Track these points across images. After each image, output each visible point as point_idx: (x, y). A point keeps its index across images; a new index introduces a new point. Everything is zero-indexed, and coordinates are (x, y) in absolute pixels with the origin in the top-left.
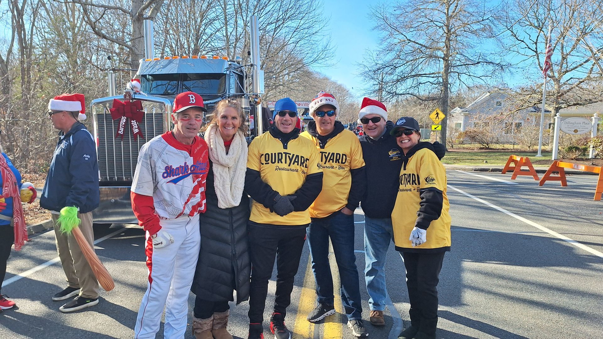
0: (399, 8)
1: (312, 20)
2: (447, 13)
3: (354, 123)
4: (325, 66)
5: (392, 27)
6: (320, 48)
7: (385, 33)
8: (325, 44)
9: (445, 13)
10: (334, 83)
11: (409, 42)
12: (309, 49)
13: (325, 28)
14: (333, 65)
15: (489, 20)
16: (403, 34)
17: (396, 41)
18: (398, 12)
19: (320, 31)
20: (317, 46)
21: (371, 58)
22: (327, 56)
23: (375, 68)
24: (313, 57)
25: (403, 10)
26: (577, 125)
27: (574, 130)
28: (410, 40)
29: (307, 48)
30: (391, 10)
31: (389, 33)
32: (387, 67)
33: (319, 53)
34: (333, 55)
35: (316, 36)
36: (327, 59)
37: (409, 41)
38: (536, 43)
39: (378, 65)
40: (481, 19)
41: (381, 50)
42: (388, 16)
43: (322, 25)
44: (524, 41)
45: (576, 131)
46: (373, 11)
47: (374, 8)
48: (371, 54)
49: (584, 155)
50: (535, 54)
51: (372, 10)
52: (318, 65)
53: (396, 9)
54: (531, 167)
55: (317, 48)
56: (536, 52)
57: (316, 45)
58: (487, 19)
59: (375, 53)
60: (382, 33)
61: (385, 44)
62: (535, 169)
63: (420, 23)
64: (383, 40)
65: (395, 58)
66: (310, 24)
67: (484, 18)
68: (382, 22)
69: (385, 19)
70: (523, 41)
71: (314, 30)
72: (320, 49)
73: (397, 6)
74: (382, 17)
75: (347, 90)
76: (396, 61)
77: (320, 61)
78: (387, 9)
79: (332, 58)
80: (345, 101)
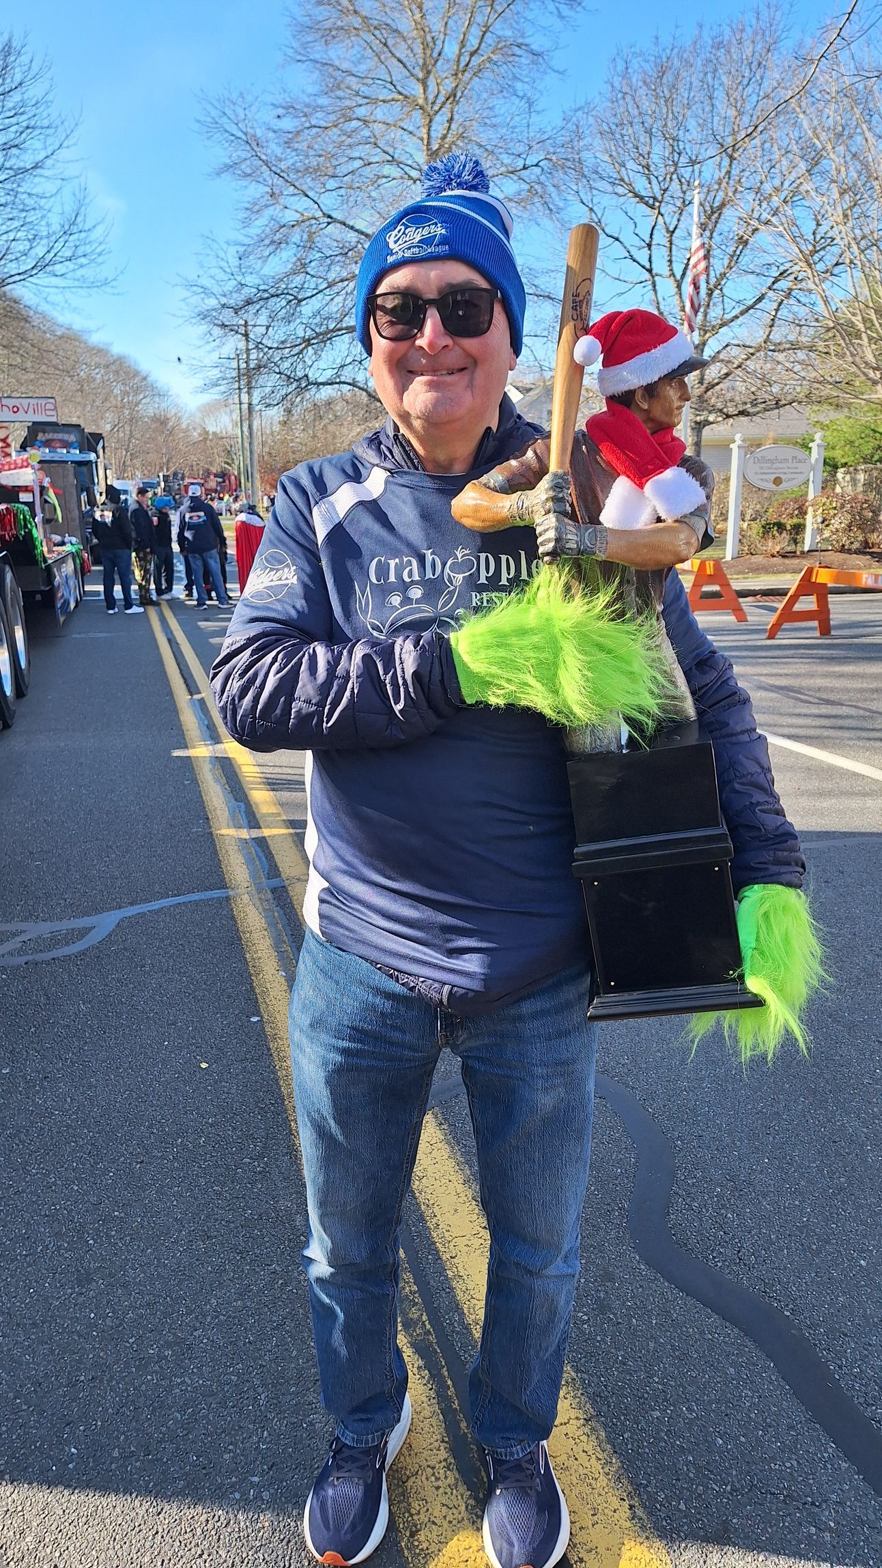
0: (290, 108)
1: (14, 120)
2: (425, 136)
3: (175, 474)
4: (76, 284)
5: (273, 168)
6: (55, 221)
7: (256, 191)
8: (69, 208)
9: (422, 139)
10: (100, 351)
11: (329, 223)
12: (16, 224)
13: (63, 154)
14: (106, 283)
15: (540, 169)
16: (307, 196)
17: (290, 216)
18: (288, 124)
19: (49, 162)
20: (43, 217)
21: (223, 264)
22: (80, 252)
23: (237, 299)
24: (33, 252)
25: (304, 119)
26: (781, 465)
27: (773, 477)
28: (329, 217)
29: (9, 223)
30: (267, 116)
31: (268, 189)
32: (273, 296)
33: (53, 238)
34: (102, 247)
35: (37, 180)
36: (83, 260)
37: (329, 220)
38: (649, 246)
39: (246, 291)
40: (520, 164)
41: (247, 241)
42: (259, 133)
43: (53, 143)
44: (621, 239)
45: (778, 481)
46: (214, 113)
47: (216, 103)
48: (222, 254)
49: (796, 542)
50: (647, 275)
51: (209, 107)
52: (55, 281)
53: (281, 111)
54: (725, 584)
55: (43, 223)
56: (650, 271)
57: (39, 214)
58: (536, 165)
59: (232, 251)
60: (246, 187)
61: (260, 224)
62: (734, 588)
63: (358, 163)
64: (254, 209)
65: (294, 272)
66: (13, 136)
67: (528, 163)
68: (242, 152)
69: (253, 142)
70: (617, 239)
71: (27, 160)
72: (56, 227)
73: (284, 104)
74: (240, 134)
75: (144, 374)
76: (298, 280)
77: (58, 268)
78: (254, 109)
79: (100, 260)
80: (140, 406)
